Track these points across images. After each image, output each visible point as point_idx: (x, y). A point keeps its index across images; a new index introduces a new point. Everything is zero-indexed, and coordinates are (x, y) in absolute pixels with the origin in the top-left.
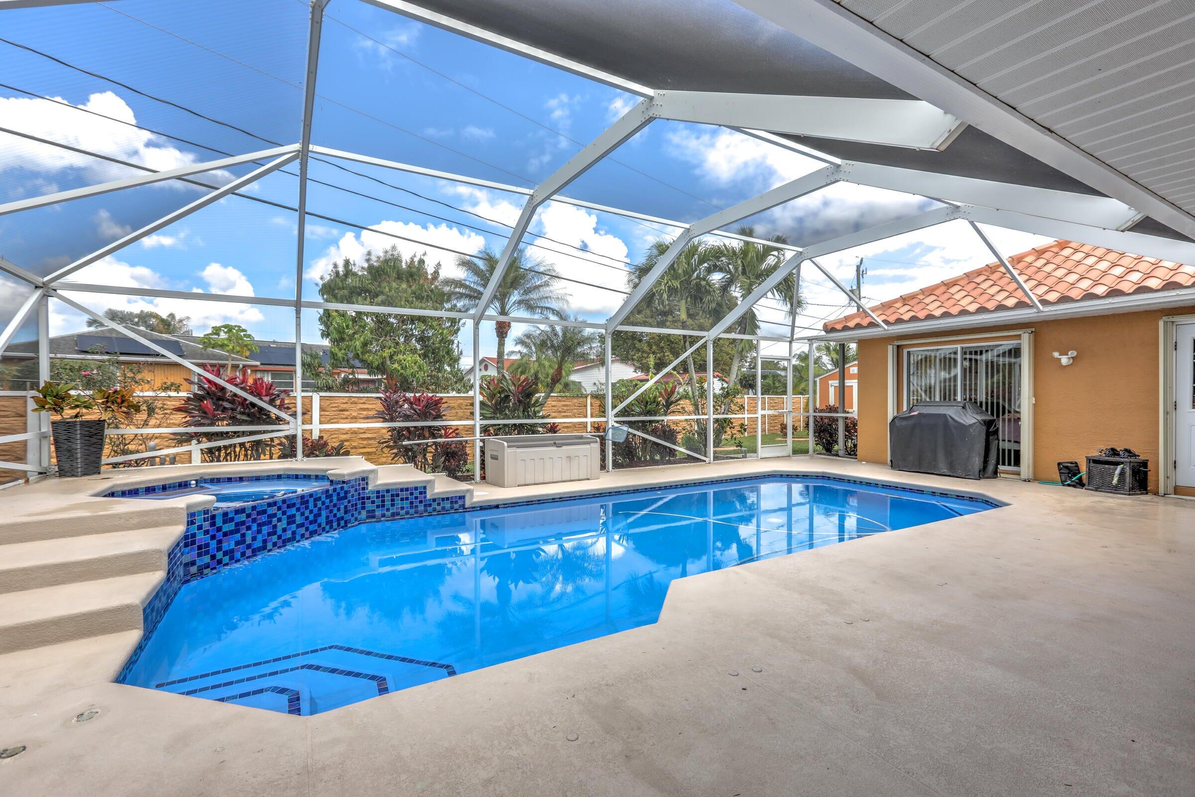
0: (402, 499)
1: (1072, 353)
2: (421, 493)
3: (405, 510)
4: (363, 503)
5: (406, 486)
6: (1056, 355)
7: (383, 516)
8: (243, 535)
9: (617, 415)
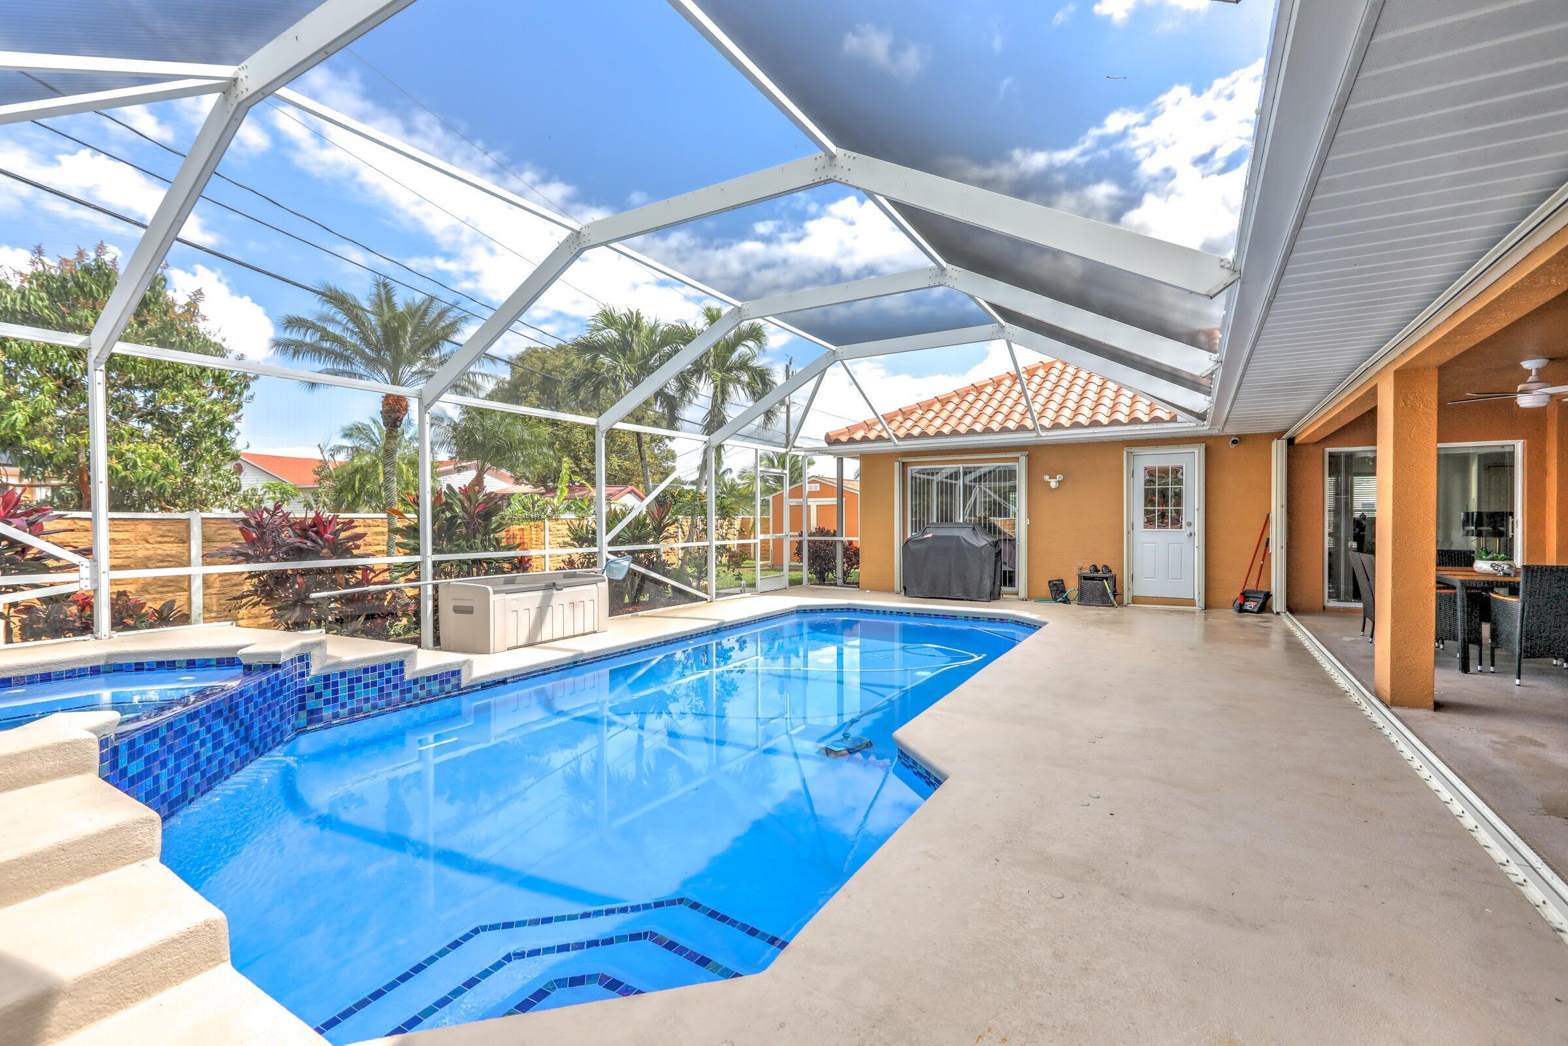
0: (366, 686)
1: (1059, 477)
2: (395, 672)
3: (371, 702)
4: (303, 699)
5: (372, 664)
6: (1047, 478)
7: (336, 716)
8: (156, 779)
9: (611, 544)
